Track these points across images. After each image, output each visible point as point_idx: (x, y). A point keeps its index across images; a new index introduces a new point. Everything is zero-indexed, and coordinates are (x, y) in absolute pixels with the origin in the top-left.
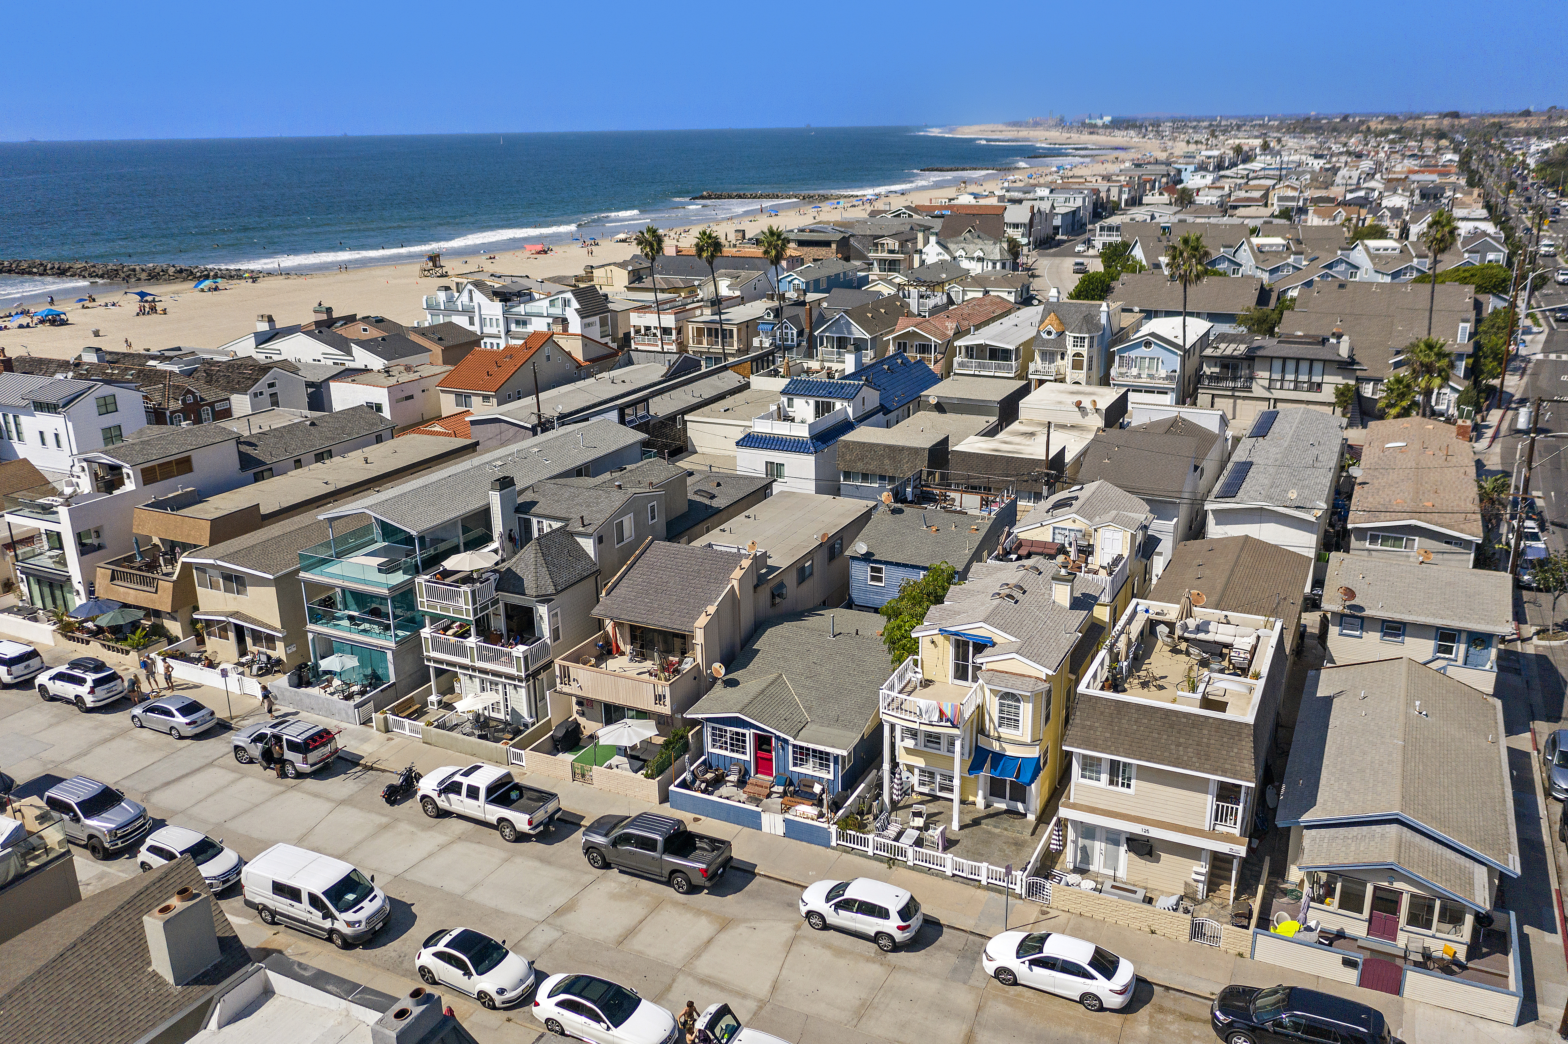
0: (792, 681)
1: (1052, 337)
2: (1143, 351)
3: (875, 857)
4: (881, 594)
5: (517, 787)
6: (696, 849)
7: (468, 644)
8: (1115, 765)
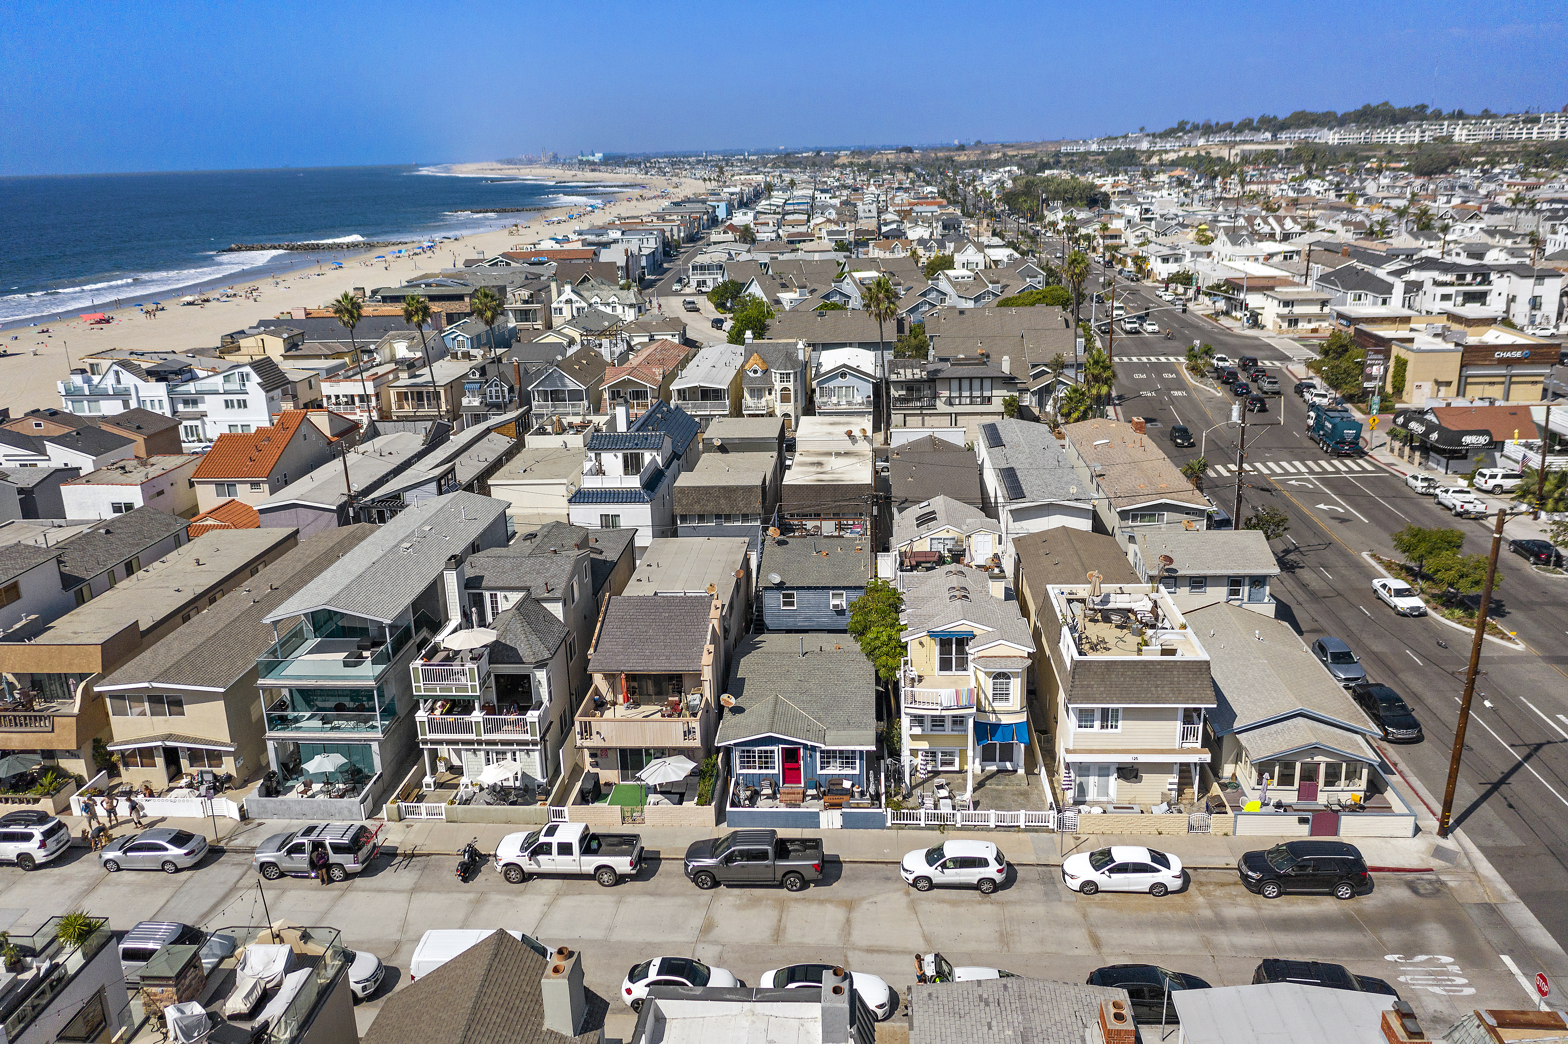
0: (789, 698)
1: (759, 375)
2: (839, 382)
3: (928, 828)
4: (794, 616)
5: (595, 837)
6: (790, 852)
7: (474, 720)
8: (1105, 712)
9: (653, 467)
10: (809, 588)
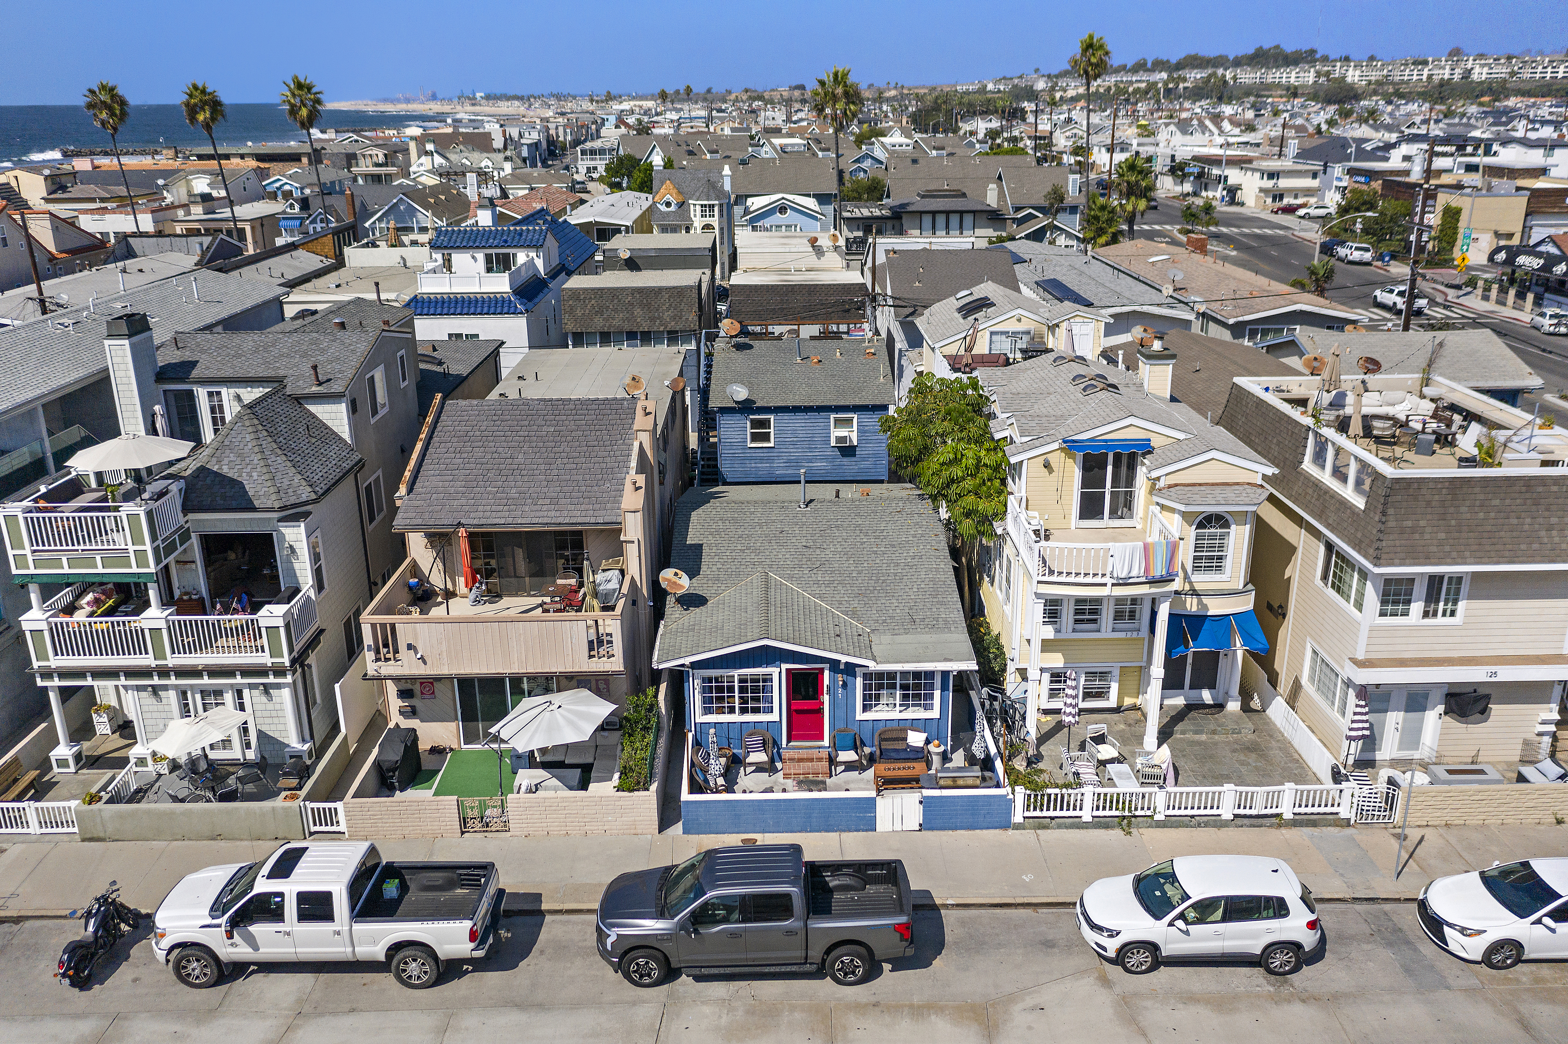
0: (790, 578)
1: (673, 208)
2: (778, 218)
3: (1099, 823)
4: (769, 460)
5: (392, 871)
6: (830, 891)
7: (146, 625)
8: (1435, 581)
9: (531, 273)
10: (796, 409)
